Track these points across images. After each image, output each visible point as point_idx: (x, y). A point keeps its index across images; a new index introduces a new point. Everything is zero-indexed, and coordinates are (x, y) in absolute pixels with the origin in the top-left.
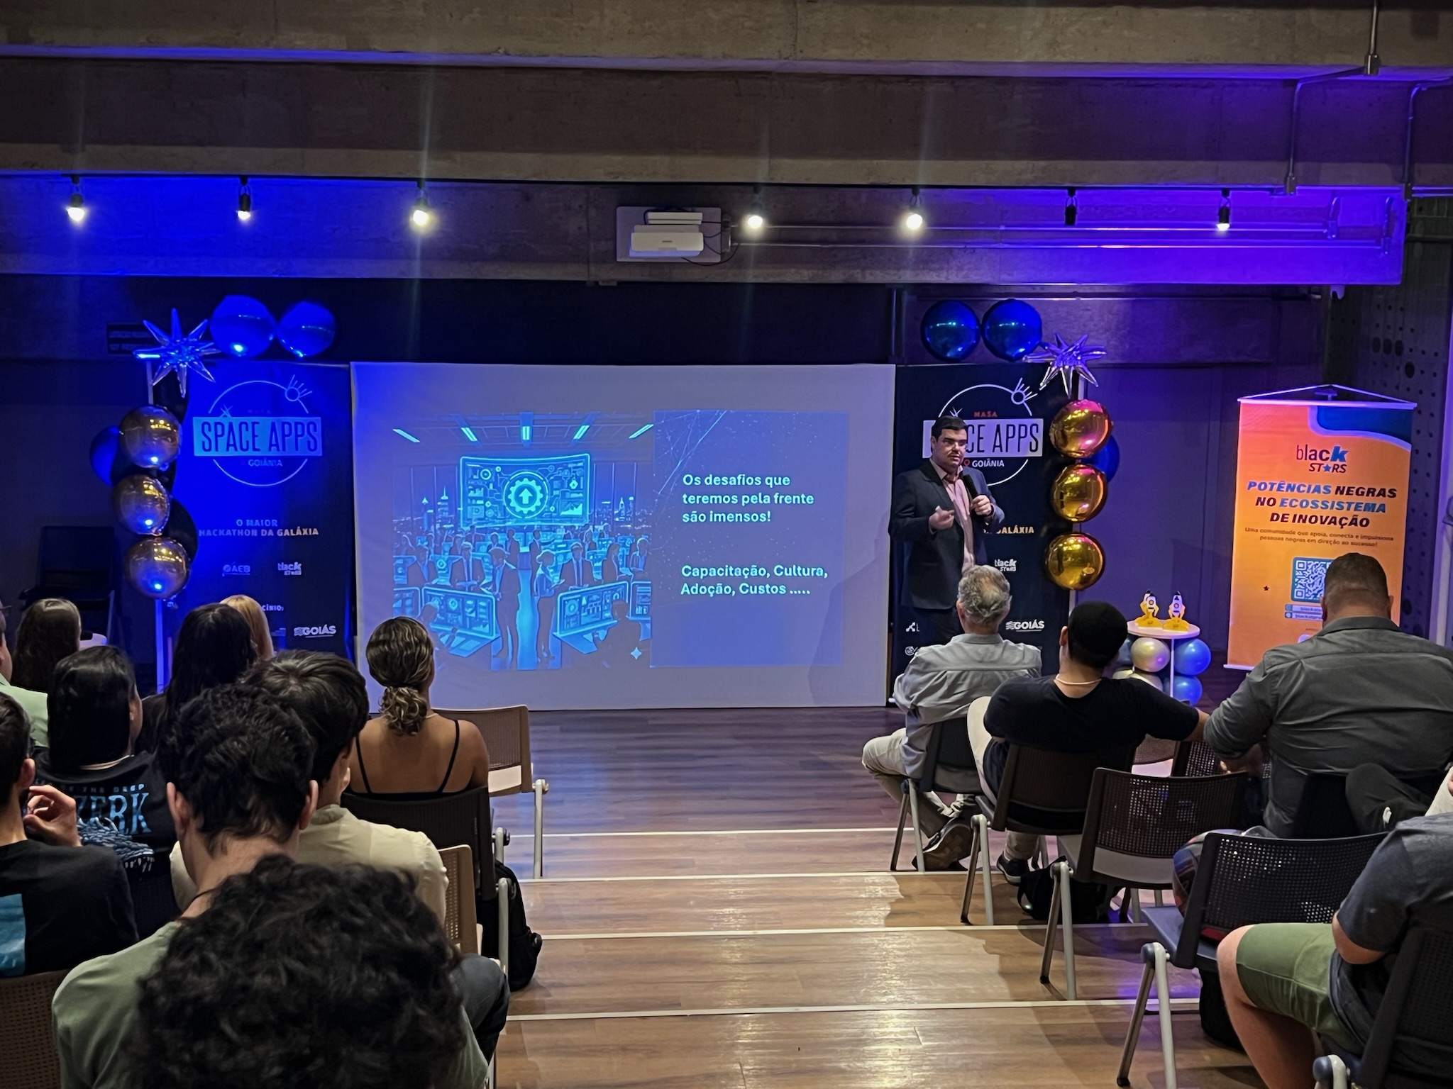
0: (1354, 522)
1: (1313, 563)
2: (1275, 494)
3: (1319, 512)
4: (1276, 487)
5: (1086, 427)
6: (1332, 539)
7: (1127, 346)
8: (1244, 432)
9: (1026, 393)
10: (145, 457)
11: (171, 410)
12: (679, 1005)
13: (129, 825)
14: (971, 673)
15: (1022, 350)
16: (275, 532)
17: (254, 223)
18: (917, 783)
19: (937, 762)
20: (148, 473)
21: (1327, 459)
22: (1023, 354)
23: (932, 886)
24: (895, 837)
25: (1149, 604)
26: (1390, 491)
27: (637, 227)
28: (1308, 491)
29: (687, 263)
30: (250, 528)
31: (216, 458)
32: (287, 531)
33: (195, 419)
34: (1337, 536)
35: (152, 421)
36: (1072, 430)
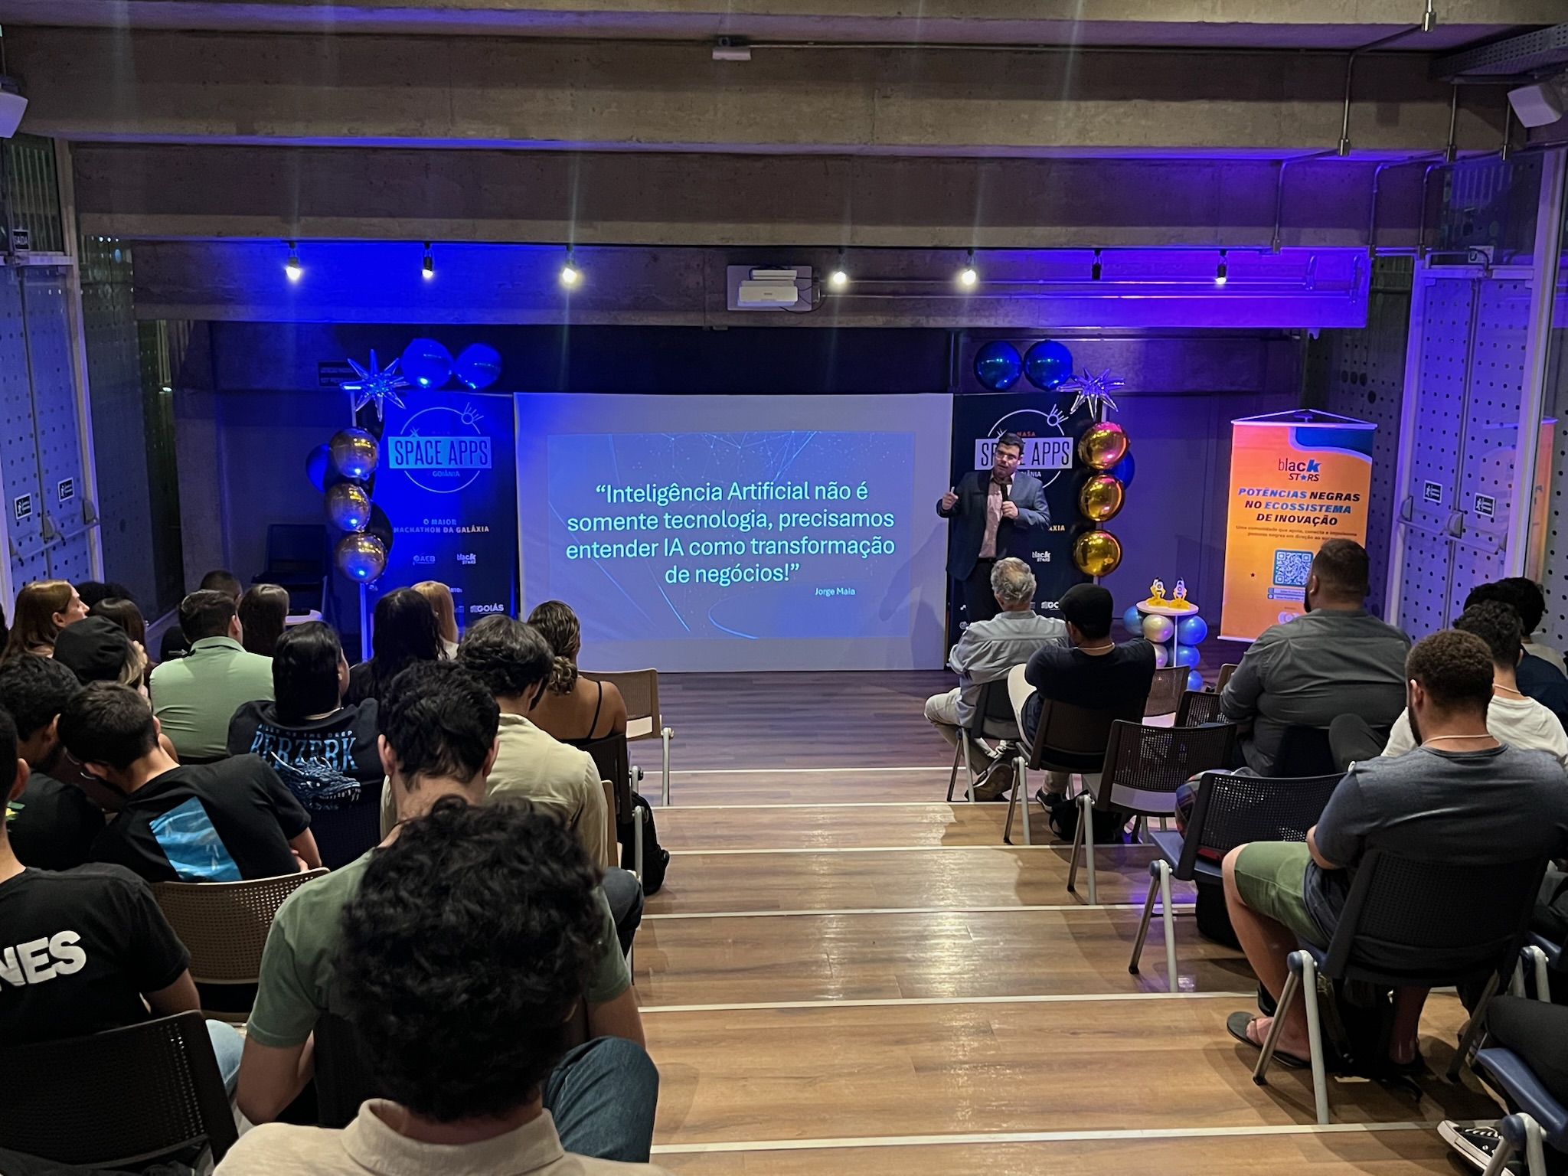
0: (1325, 521)
1: (1291, 554)
2: (1260, 498)
3: (1297, 513)
4: (1261, 493)
5: (1108, 445)
6: (1307, 535)
7: (1142, 378)
8: (1236, 448)
9: (1059, 416)
10: (350, 469)
11: (370, 431)
12: (779, 907)
13: (340, 764)
14: (1012, 643)
15: (1056, 382)
16: (454, 529)
17: (436, 281)
18: (968, 731)
19: (985, 714)
20: (353, 481)
21: (1304, 470)
22: (1057, 385)
23: (981, 813)
24: (950, 775)
25: (1157, 587)
26: (1355, 496)
27: (744, 282)
28: (1288, 496)
29: (785, 311)
30: (435, 526)
31: (407, 470)
32: (464, 528)
33: (389, 438)
34: (1309, 532)
35: (355, 440)
36: (1097, 447)
